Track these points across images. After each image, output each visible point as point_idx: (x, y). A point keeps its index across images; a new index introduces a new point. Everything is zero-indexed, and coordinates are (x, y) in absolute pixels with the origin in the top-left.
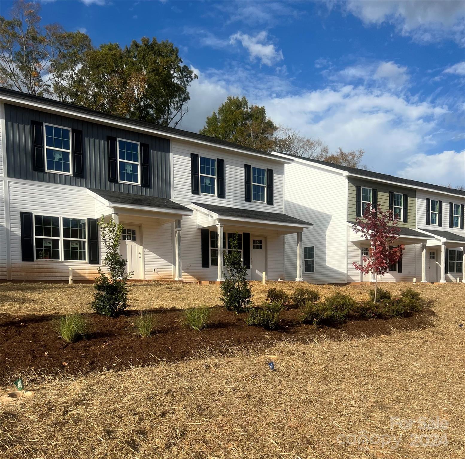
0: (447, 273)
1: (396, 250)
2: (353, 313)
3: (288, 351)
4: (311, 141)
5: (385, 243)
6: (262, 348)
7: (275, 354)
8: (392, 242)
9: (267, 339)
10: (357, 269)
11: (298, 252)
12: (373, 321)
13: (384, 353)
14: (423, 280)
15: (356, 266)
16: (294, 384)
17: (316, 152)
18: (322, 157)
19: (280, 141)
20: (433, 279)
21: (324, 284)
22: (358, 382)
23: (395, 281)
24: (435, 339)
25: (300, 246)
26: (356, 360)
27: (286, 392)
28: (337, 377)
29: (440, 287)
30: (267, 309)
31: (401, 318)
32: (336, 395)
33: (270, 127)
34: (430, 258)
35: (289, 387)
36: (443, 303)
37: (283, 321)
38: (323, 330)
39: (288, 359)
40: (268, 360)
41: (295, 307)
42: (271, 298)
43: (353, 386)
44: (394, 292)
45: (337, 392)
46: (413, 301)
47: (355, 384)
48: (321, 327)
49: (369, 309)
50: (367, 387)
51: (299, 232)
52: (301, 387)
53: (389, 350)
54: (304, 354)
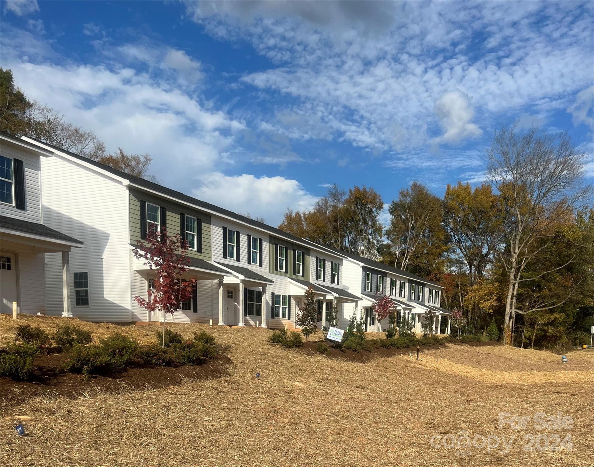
0: (246, 316)
1: (186, 284)
2: (136, 359)
3: (46, 408)
4: (81, 131)
5: (173, 275)
6: (8, 406)
7: (27, 414)
8: (181, 275)
9: (15, 394)
10: (141, 305)
11: (65, 277)
12: (160, 370)
13: (172, 407)
14: (221, 323)
15: (139, 300)
16: (53, 452)
17: (89, 148)
18: (97, 156)
19: (36, 123)
20: (232, 322)
21: (102, 322)
22: (138, 443)
23: (189, 323)
24: (230, 390)
25: (68, 270)
26: (138, 416)
27: (40, 463)
28: (112, 438)
29: (238, 331)
30: (15, 353)
31: (193, 366)
32: (110, 461)
33: (20, 101)
34: (228, 297)
35: (46, 455)
36: (240, 349)
37: (40, 369)
38: (96, 380)
39: (46, 420)
40: (15, 422)
41: (58, 350)
42: (23, 337)
43: (131, 449)
44: (188, 335)
45: (111, 457)
46: (207, 346)
47: (134, 445)
48: (94, 377)
49: (156, 355)
50: (149, 448)
51: (65, 251)
52: (62, 455)
53: (177, 403)
54: (69, 411)
